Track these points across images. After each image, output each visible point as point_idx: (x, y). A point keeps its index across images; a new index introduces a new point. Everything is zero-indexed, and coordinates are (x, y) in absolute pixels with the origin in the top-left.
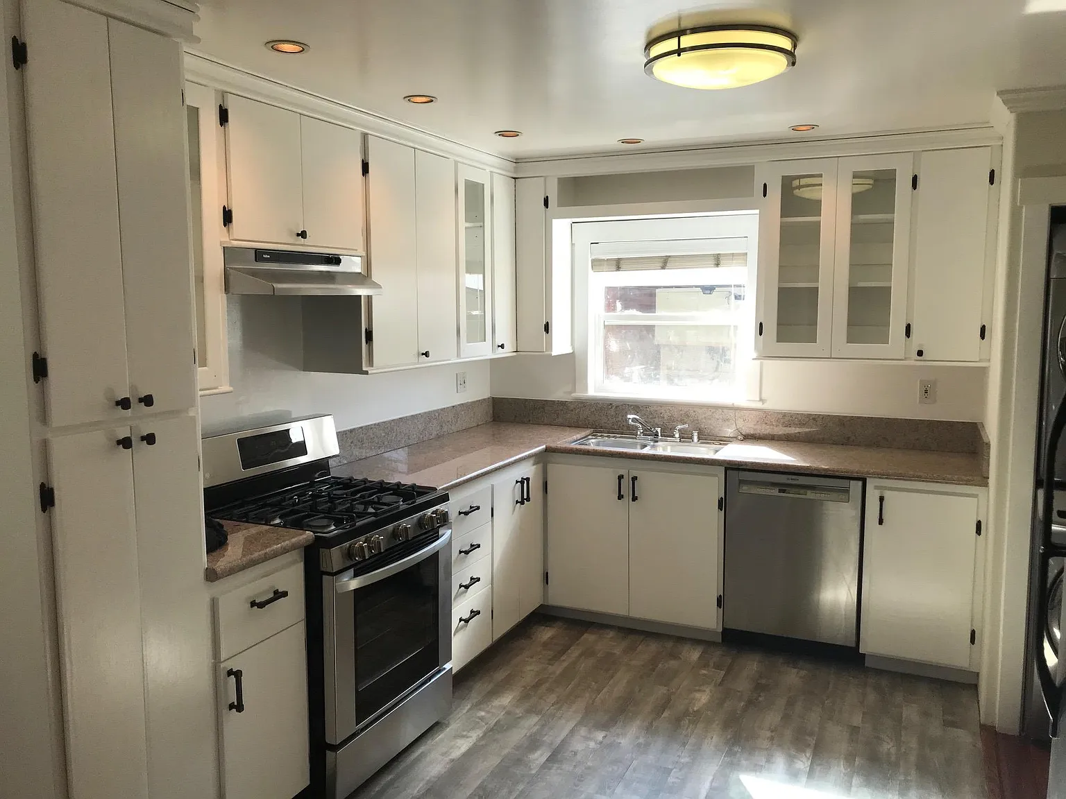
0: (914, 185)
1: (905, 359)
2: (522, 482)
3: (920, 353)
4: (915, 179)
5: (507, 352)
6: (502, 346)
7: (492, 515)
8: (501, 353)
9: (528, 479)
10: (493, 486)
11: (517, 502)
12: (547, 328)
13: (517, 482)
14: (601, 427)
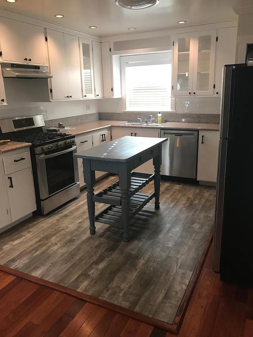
0: (217, 40)
1: (213, 95)
2: (103, 135)
3: (217, 93)
4: (217, 38)
5: (99, 97)
6: (98, 95)
7: (93, 144)
8: (98, 98)
9: (105, 135)
10: (92, 135)
11: (101, 141)
12: (112, 90)
13: (101, 135)
14: (131, 120)
